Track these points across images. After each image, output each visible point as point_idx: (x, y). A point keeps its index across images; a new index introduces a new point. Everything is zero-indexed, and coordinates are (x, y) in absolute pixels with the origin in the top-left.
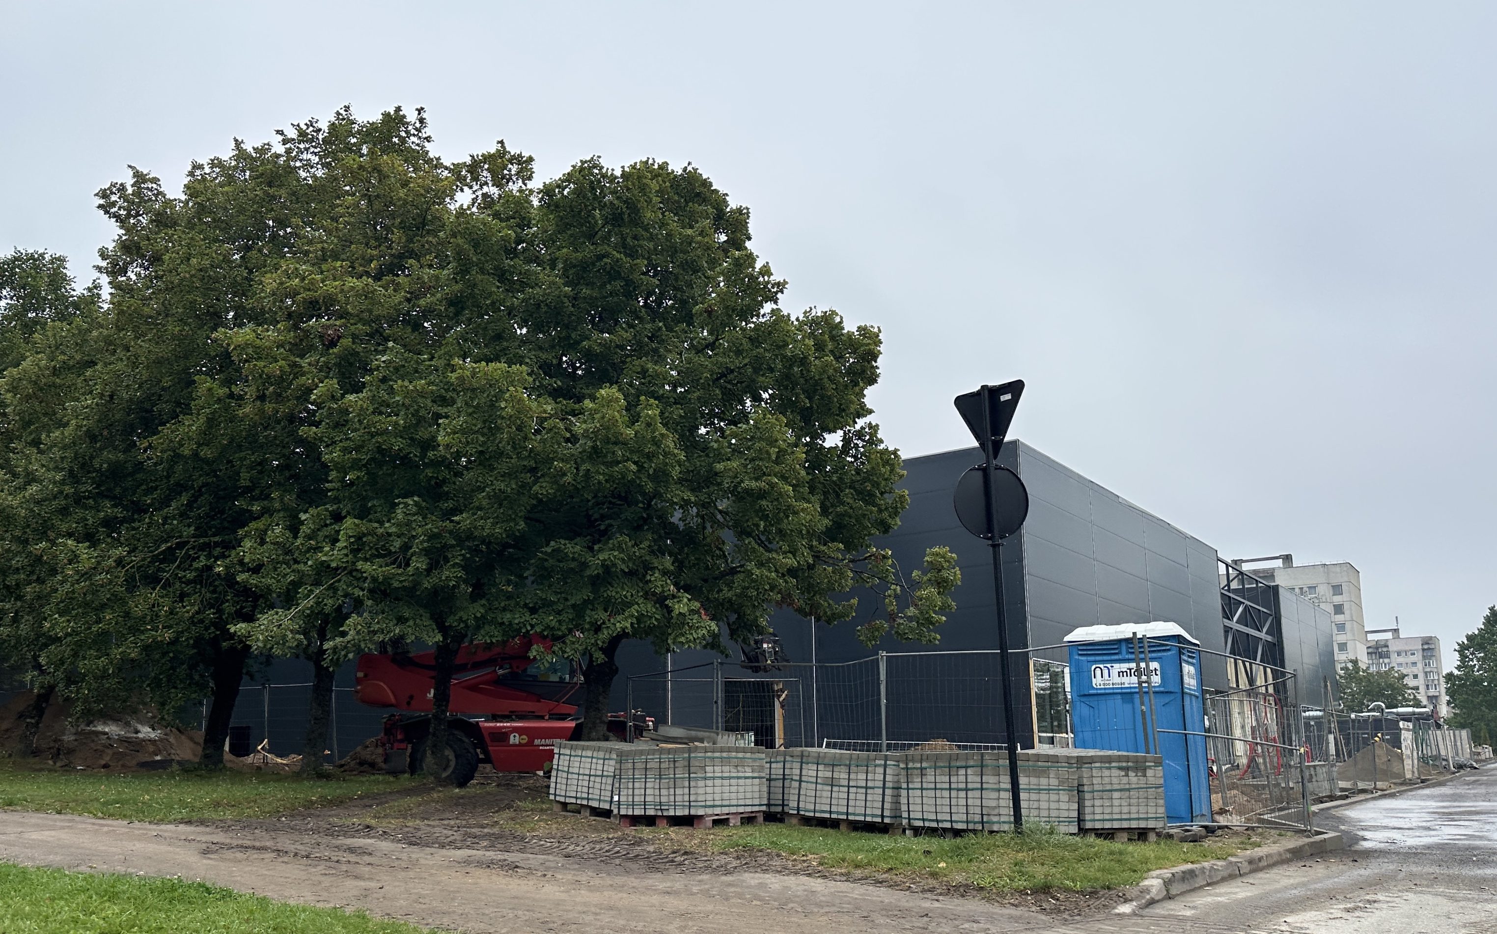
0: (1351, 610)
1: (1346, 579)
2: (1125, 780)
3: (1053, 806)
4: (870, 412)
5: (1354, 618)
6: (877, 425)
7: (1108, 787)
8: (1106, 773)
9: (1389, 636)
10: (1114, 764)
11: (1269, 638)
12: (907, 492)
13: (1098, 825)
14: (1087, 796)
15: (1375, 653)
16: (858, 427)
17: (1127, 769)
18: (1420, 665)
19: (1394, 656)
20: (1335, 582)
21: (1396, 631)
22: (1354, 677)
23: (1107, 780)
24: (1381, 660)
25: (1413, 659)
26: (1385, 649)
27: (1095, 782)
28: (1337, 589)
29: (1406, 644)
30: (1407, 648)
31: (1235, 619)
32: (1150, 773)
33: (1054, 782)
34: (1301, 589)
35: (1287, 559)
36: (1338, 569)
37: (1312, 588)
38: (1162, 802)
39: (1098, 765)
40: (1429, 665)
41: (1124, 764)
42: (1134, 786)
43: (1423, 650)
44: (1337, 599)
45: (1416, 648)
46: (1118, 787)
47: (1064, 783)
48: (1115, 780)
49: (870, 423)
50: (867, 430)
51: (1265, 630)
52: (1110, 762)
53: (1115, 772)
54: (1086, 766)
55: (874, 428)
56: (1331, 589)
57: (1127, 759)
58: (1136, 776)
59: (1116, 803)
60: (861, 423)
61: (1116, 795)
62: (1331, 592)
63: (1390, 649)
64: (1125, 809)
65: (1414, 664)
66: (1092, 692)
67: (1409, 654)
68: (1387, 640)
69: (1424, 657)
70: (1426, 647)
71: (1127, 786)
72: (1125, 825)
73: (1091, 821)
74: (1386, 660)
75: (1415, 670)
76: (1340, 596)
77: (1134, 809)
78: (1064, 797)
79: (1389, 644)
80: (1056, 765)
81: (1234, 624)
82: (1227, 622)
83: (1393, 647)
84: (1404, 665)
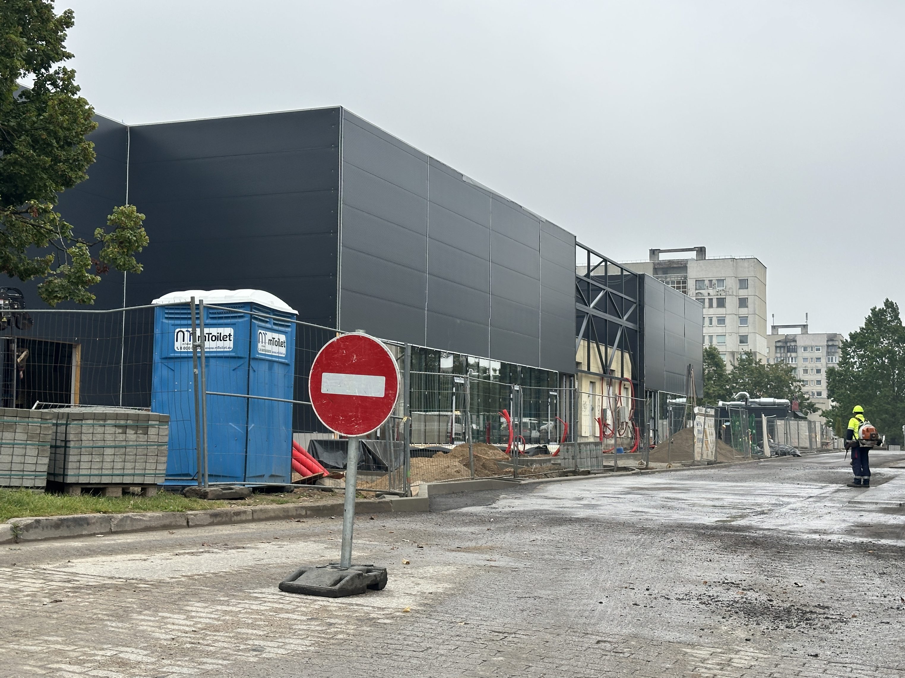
0: (755, 304)
1: (752, 274)
2: (121, 437)
3: (16, 459)
4: (69, 56)
5: (757, 312)
6: (73, 72)
7: (100, 444)
8: (100, 430)
9: (798, 331)
10: (109, 422)
11: (630, 325)
12: (93, 145)
13: (83, 480)
14: (72, 451)
15: (784, 347)
16: (52, 71)
17: (125, 427)
18: (824, 361)
19: (800, 351)
20: (742, 276)
21: (805, 327)
22: (747, 369)
23: (99, 437)
24: (789, 354)
25: (818, 354)
26: (793, 344)
27: (84, 438)
28: (743, 283)
29: (813, 340)
30: (813, 344)
31: (592, 305)
32: (152, 431)
33: (20, 436)
34: (711, 281)
35: (701, 251)
36: (746, 264)
37: (721, 281)
38: (164, 459)
39: (90, 422)
40: (832, 361)
41: (122, 422)
42: (131, 443)
43: (828, 346)
44: (743, 293)
45: (822, 344)
46: (112, 444)
47: (33, 437)
48: (108, 437)
49: (64, 69)
50: (61, 75)
51: (625, 318)
52: (105, 420)
53: (110, 430)
54: (75, 422)
55: (70, 75)
56: (738, 281)
57: (127, 417)
58: (136, 433)
59: (108, 459)
60: (54, 67)
61: (108, 451)
62: (738, 287)
63: (798, 344)
64: (119, 465)
65: (818, 359)
66: (172, 355)
67: (814, 349)
68: (796, 335)
69: (828, 353)
70: (830, 343)
71: (124, 443)
72: (117, 480)
73: (74, 475)
74: (793, 355)
75: (819, 365)
76: (746, 290)
77: (129, 465)
78: (32, 451)
79: (797, 339)
80: (27, 420)
81: (591, 308)
82: (582, 307)
83: (801, 342)
84: (810, 360)
